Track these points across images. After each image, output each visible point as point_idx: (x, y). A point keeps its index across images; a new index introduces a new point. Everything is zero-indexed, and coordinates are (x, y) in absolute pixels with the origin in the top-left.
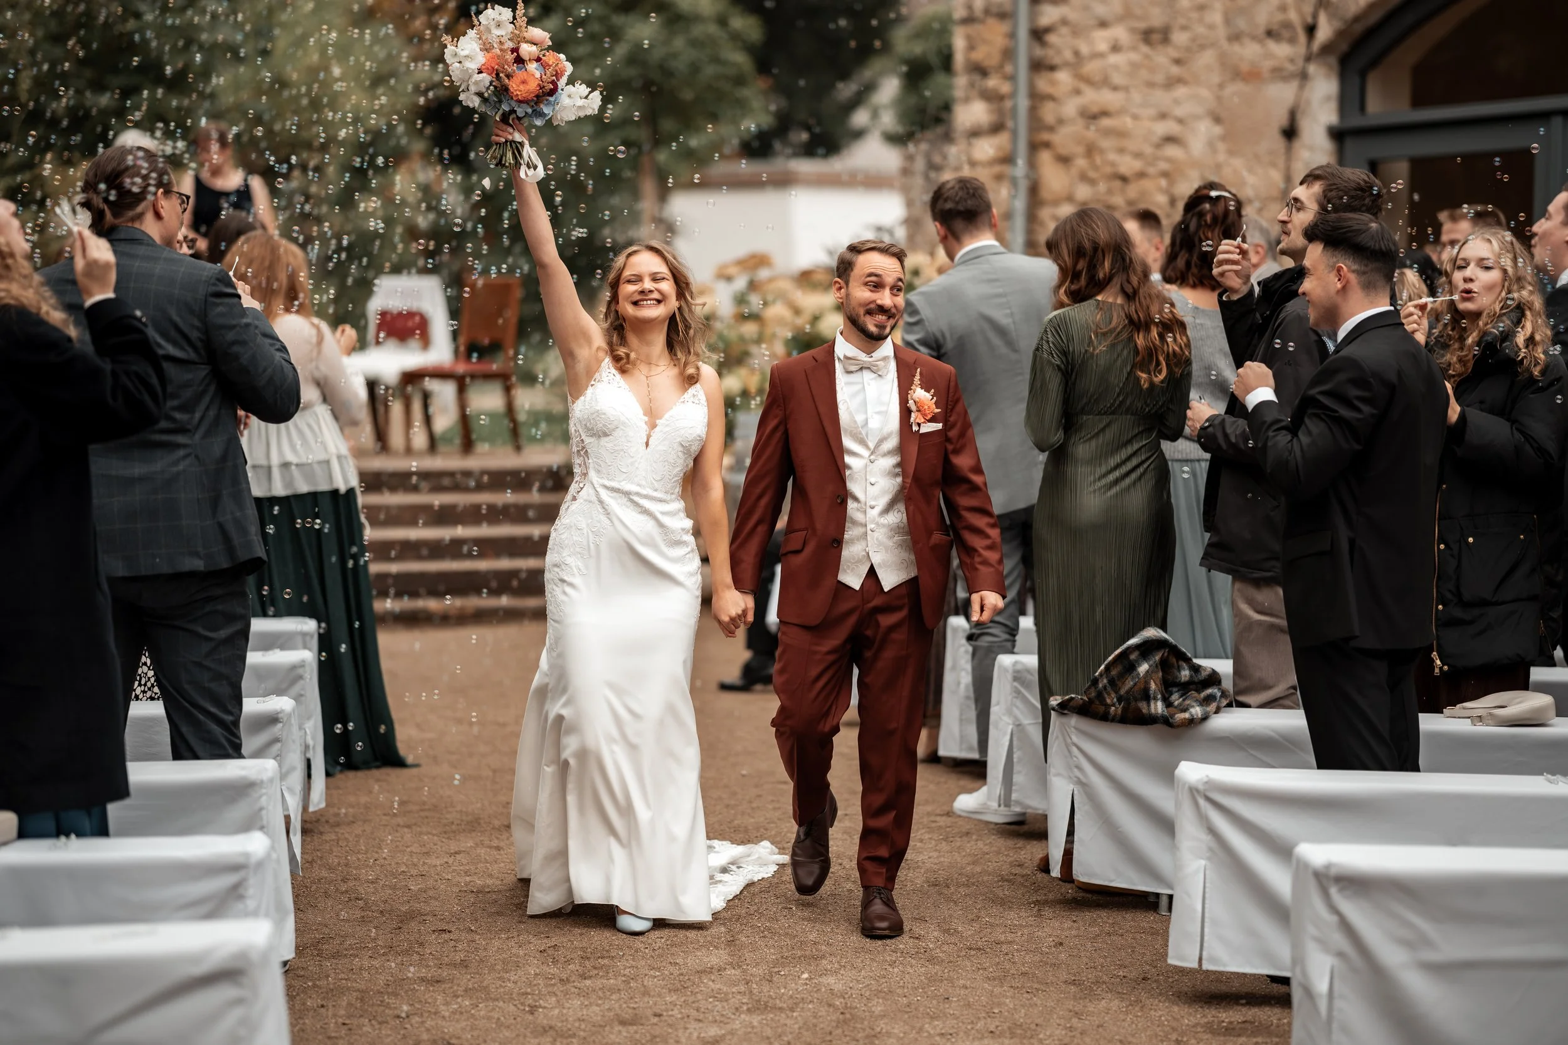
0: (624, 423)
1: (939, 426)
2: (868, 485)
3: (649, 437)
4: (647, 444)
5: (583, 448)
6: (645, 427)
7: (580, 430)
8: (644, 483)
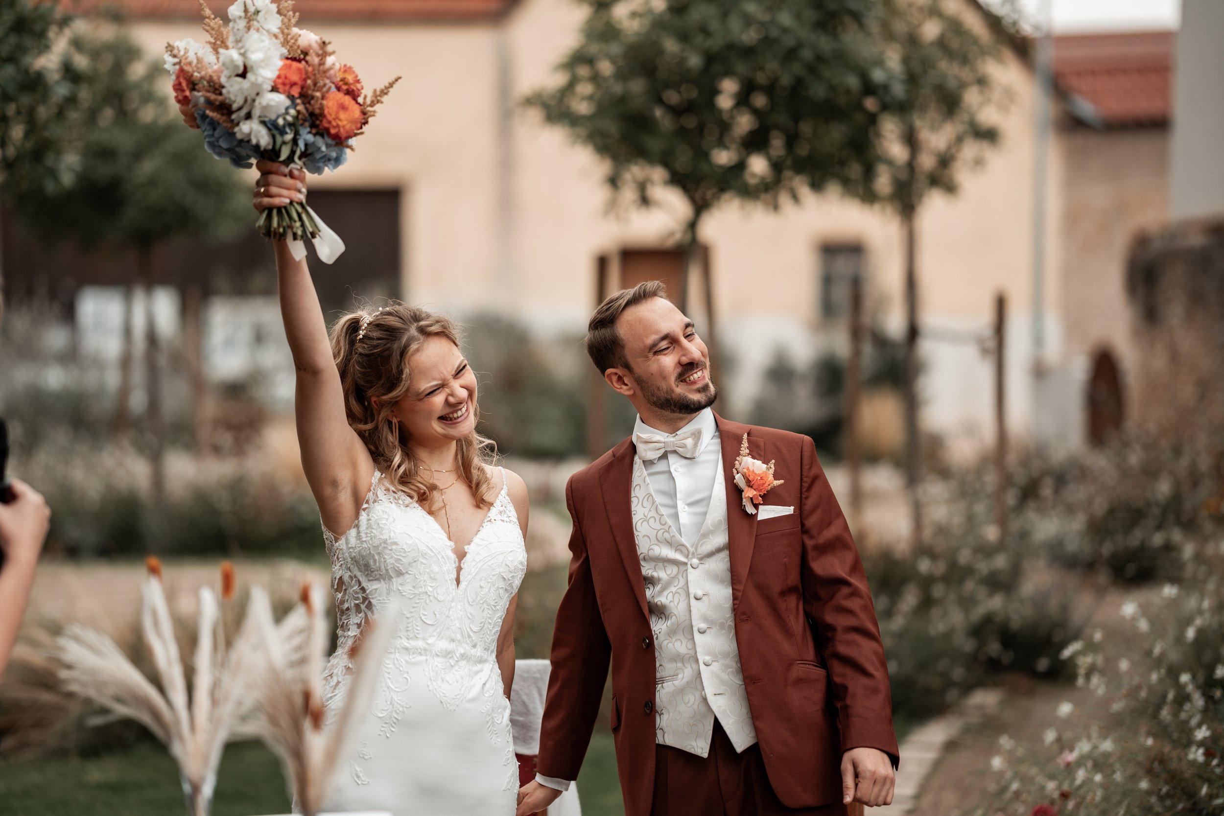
0: (424, 555)
1: (789, 510)
2: (693, 601)
3: (459, 569)
4: (458, 581)
5: (365, 599)
6: (453, 556)
7: (358, 574)
8: (459, 637)
